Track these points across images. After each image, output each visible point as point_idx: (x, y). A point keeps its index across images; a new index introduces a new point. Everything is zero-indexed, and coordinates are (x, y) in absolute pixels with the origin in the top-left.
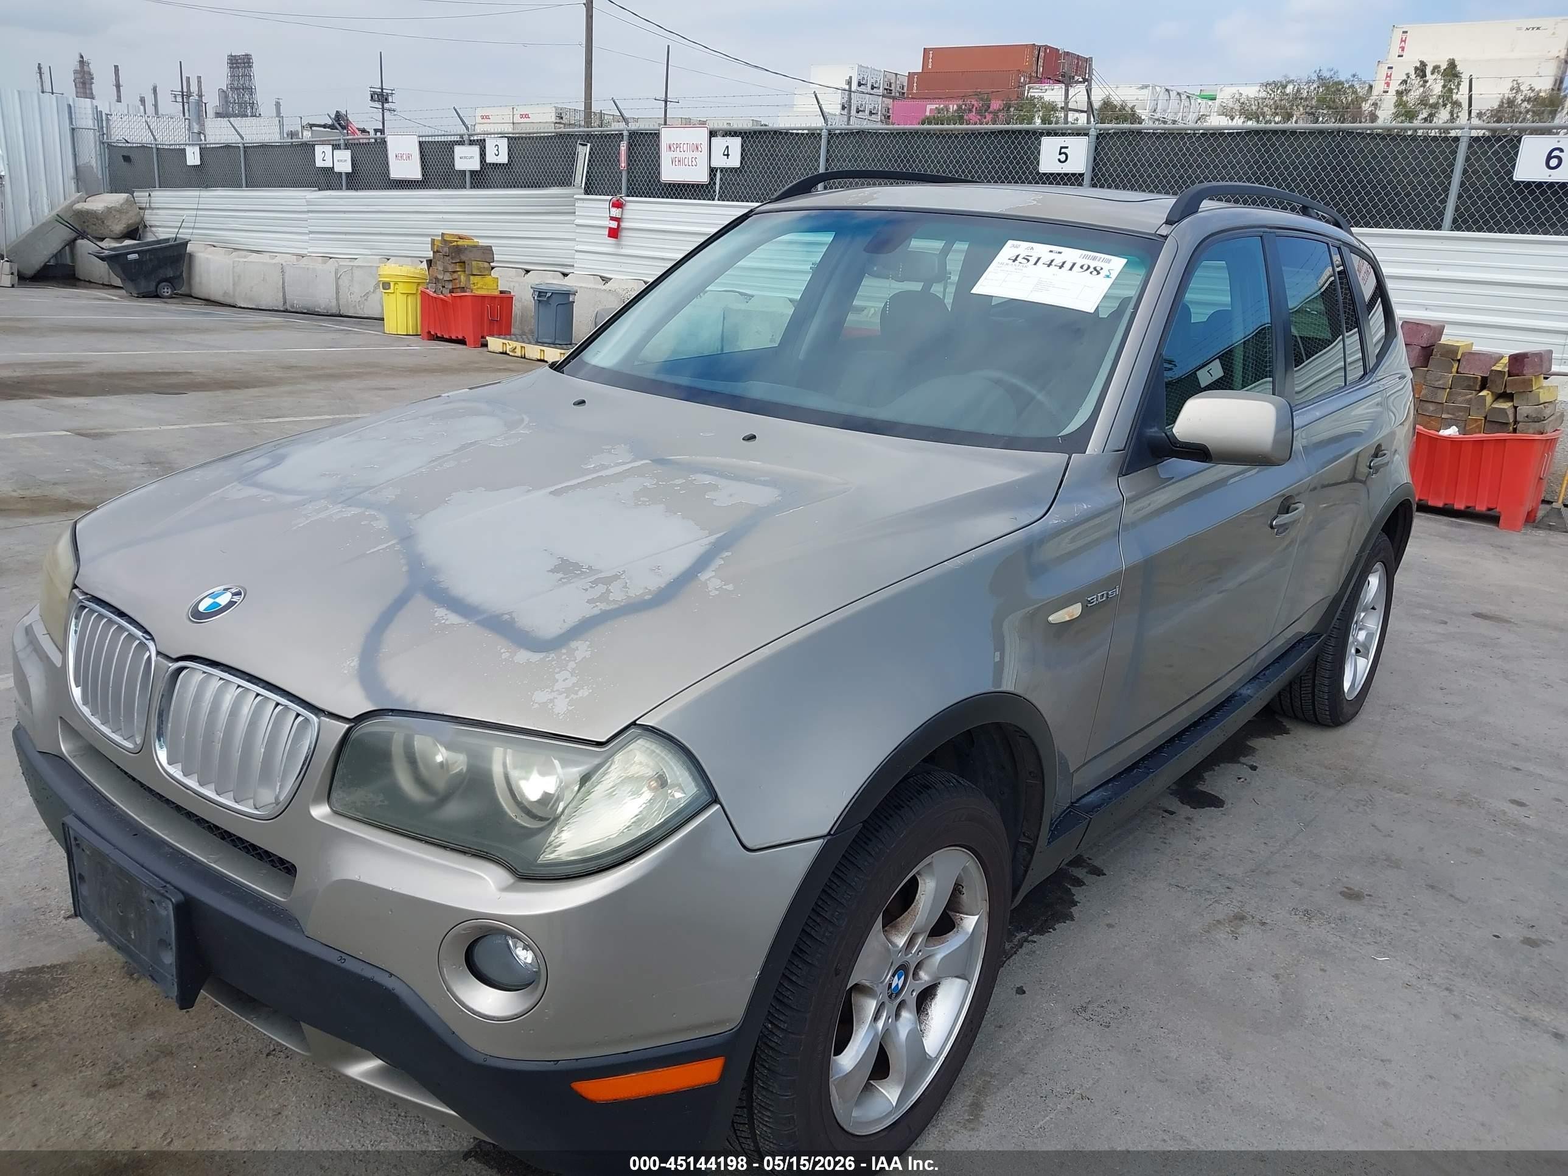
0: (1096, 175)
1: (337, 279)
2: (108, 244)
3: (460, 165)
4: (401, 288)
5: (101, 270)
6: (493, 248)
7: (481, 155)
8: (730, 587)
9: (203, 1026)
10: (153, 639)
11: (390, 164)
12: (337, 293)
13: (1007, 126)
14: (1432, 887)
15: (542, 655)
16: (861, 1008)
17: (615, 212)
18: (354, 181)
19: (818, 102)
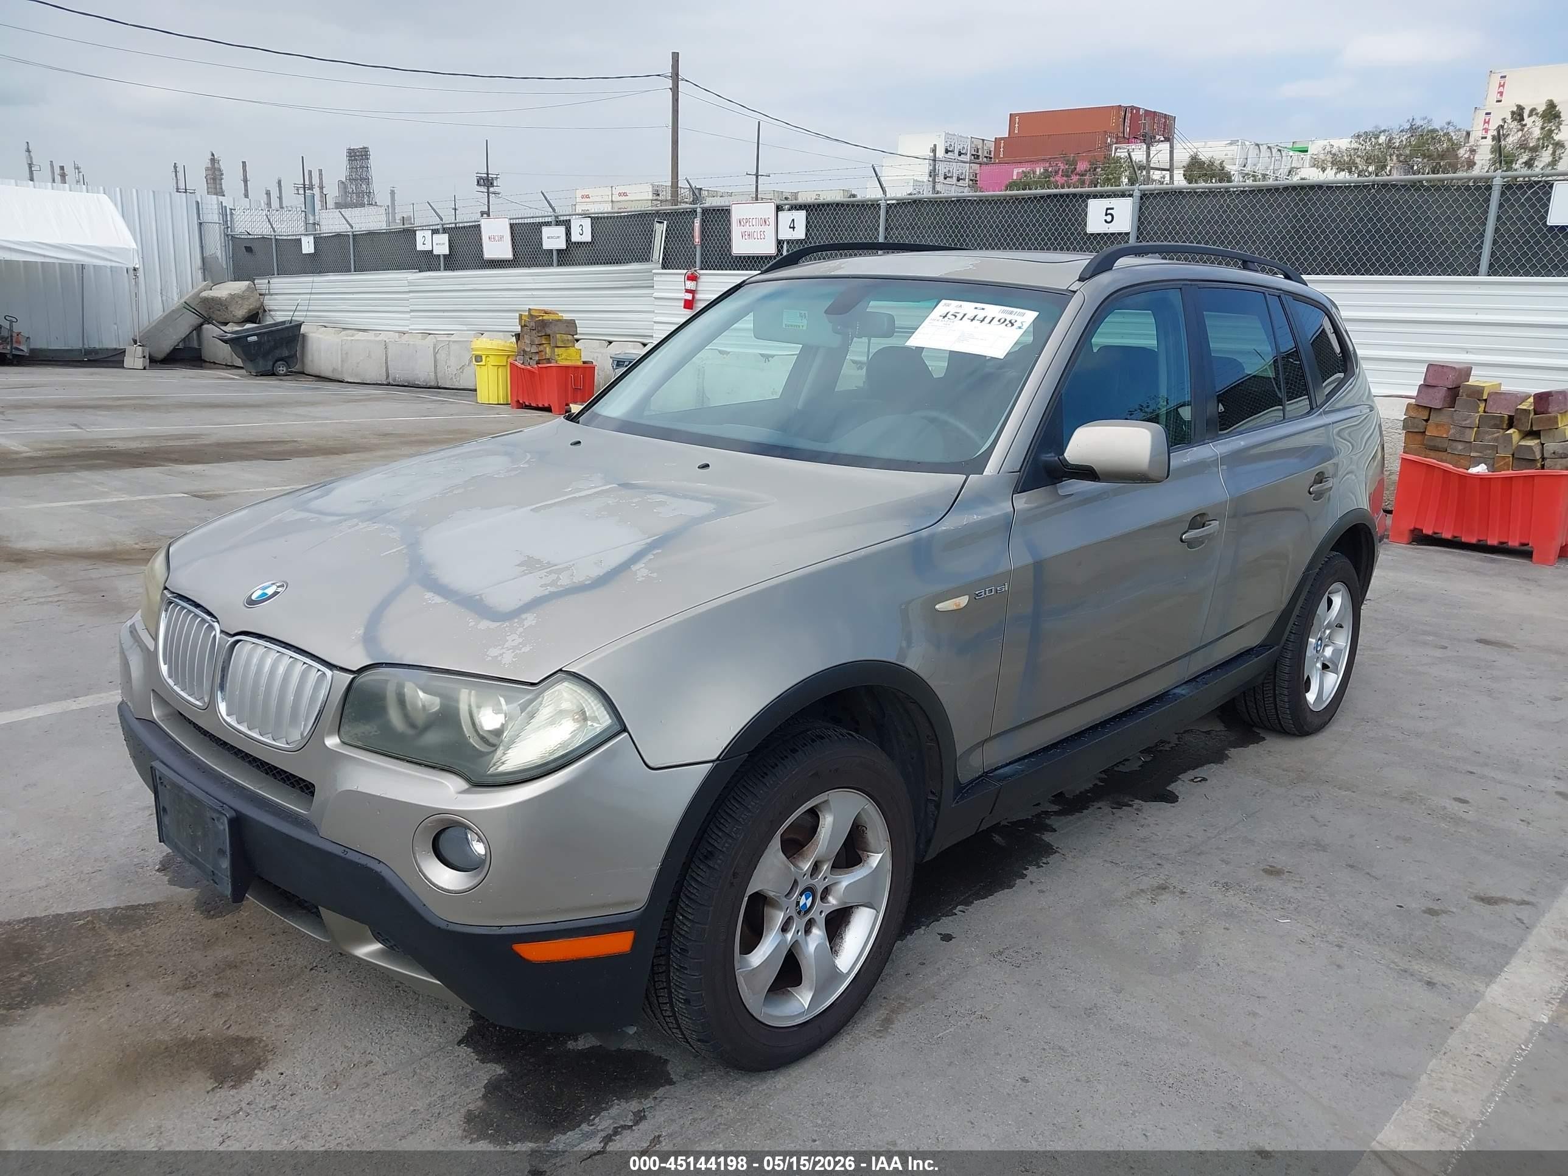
0: (1141, 233)
1: (435, 354)
2: (231, 328)
3: (547, 245)
4: (492, 361)
5: (224, 352)
6: (576, 322)
7: (567, 234)
8: (655, 575)
9: (262, 949)
10: (218, 622)
11: (484, 245)
12: (436, 366)
13: (1055, 190)
14: (1352, 866)
15: (498, 624)
16: (772, 919)
17: (690, 285)
18: (451, 262)
19: (877, 175)
